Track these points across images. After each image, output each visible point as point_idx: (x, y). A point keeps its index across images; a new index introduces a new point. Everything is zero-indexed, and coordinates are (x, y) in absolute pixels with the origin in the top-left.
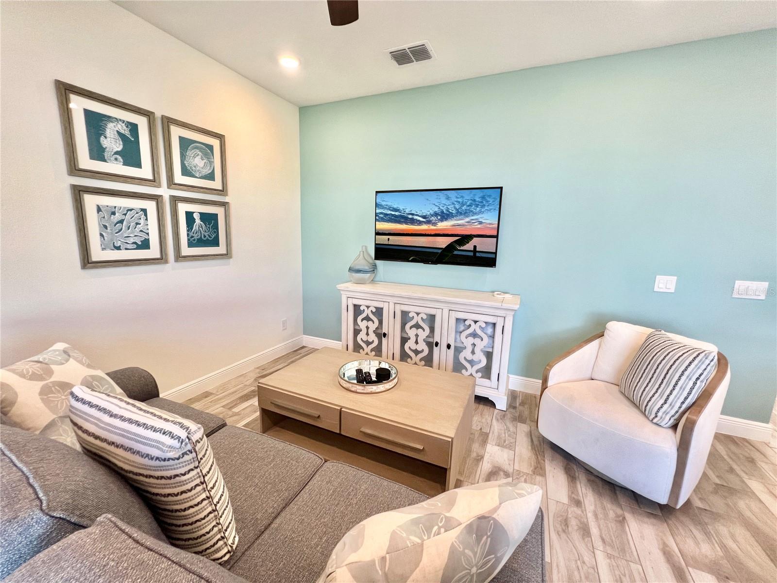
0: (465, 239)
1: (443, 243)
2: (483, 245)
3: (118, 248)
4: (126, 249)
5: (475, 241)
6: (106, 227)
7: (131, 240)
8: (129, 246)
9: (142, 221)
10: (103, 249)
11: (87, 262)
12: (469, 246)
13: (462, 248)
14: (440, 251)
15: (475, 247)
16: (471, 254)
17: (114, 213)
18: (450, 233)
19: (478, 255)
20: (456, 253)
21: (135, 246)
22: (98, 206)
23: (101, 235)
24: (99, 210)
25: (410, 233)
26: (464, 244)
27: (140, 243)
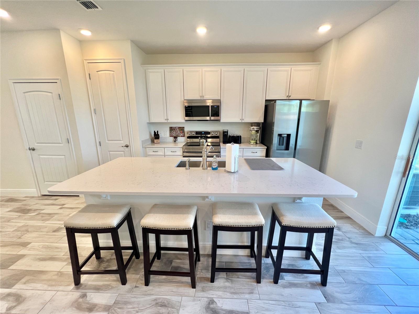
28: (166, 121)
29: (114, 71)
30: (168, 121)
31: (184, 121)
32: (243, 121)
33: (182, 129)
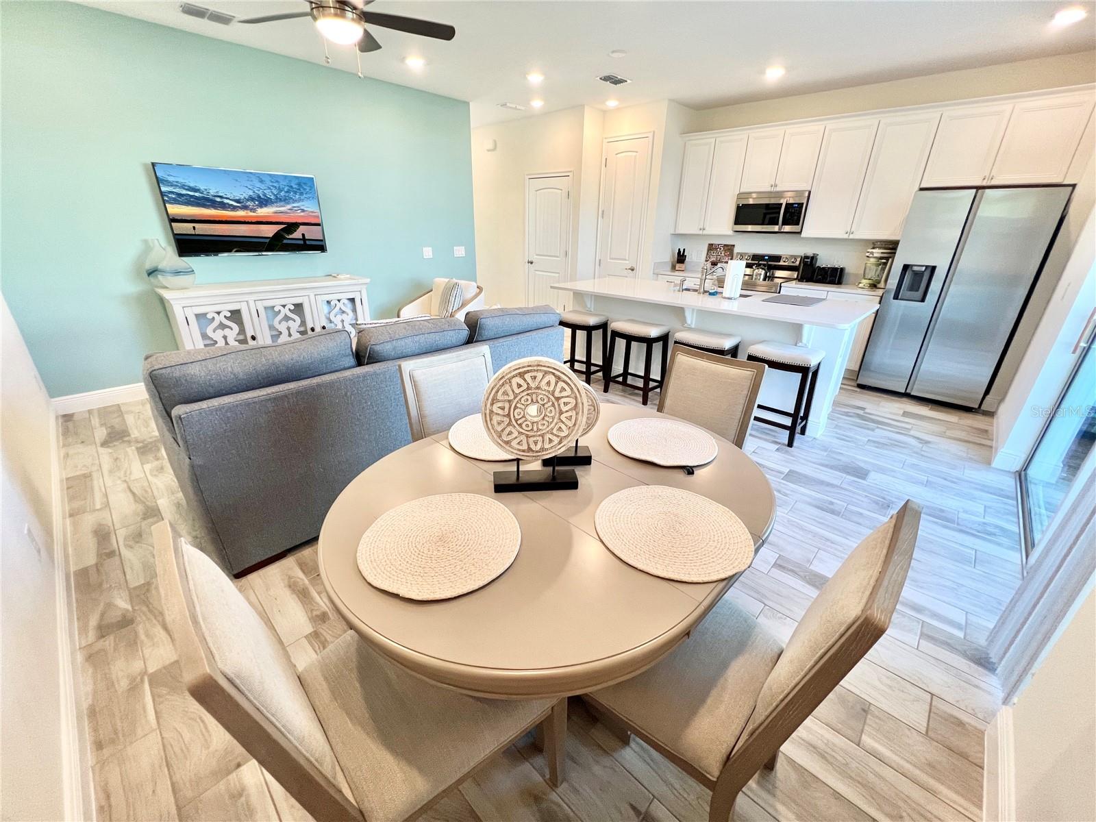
0: (292, 227)
1: (269, 231)
2: (311, 233)
5: (302, 229)
12: (297, 234)
13: (291, 237)
14: (268, 241)
15: (303, 235)
16: (302, 242)
18: (274, 220)
19: (308, 242)
20: (285, 241)
25: (224, 220)
26: (292, 233)
28: (701, 232)
29: (637, 152)
30: (705, 232)
31: (731, 233)
32: (851, 237)
33: (729, 249)
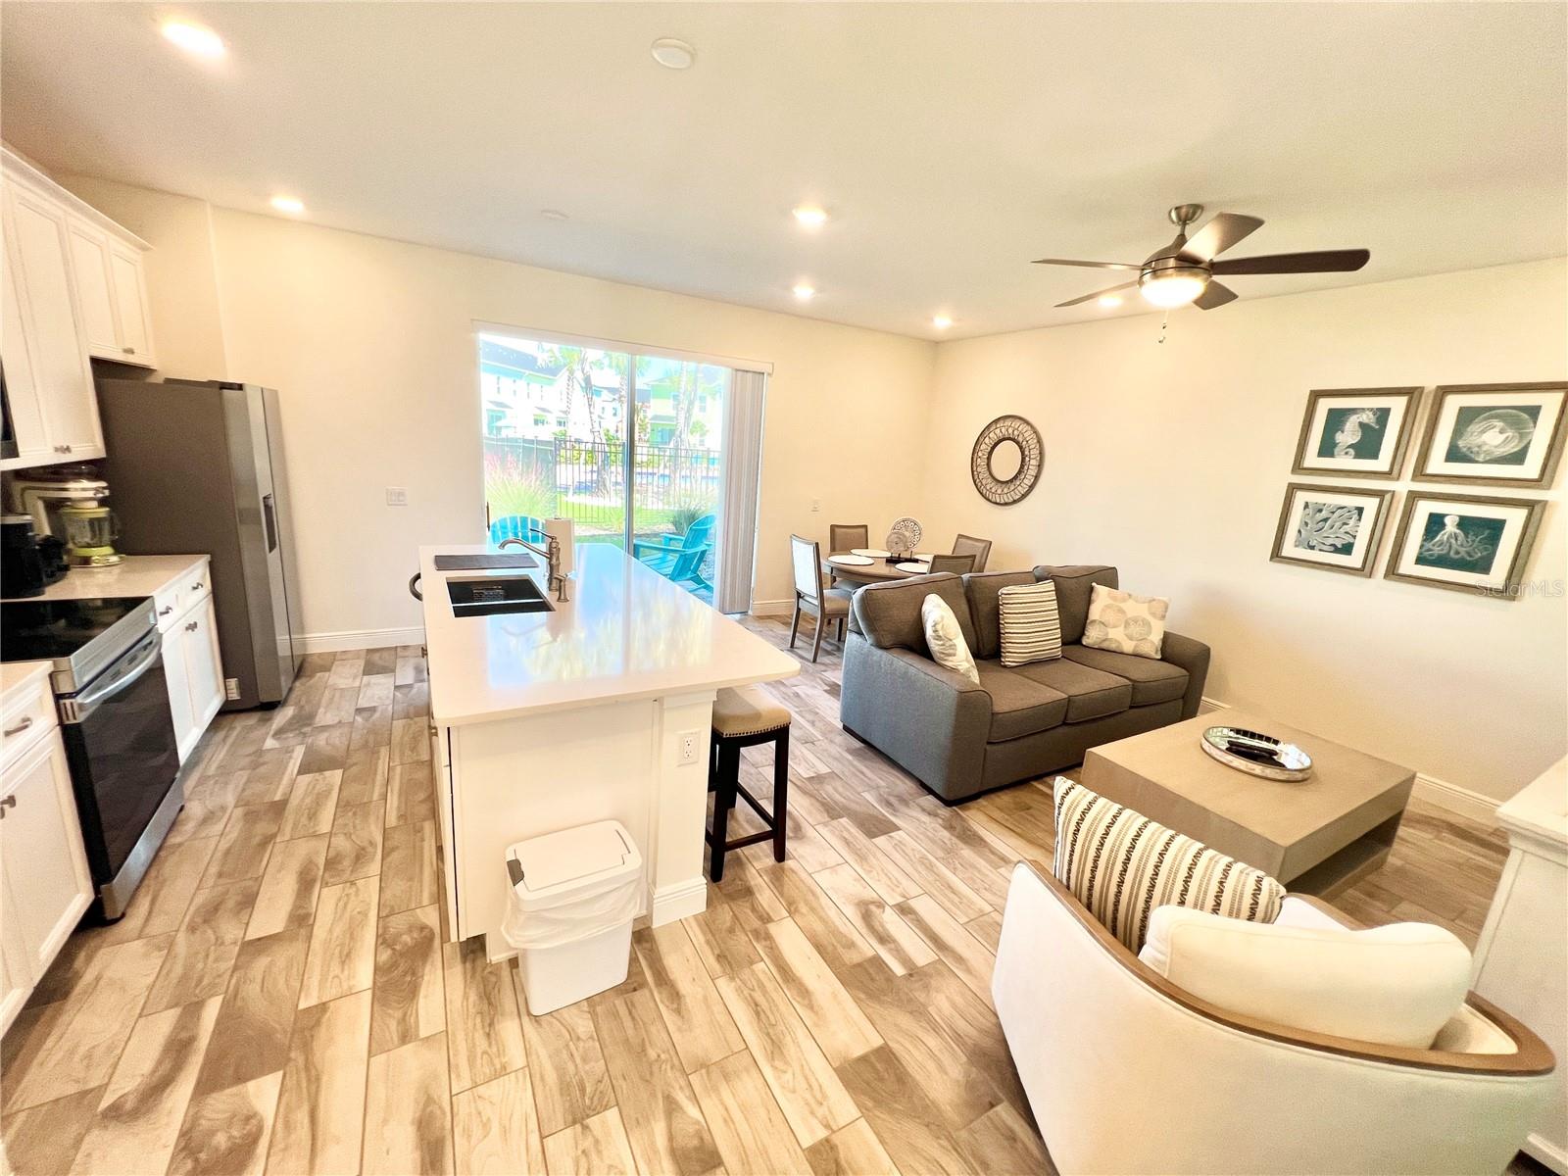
3: (1312, 548)
4: (1321, 550)
6: (1306, 524)
7: (1330, 541)
8: (1325, 548)
9: (1352, 522)
10: (1296, 546)
11: (1276, 554)
17: (1320, 511)
21: (1332, 549)
22: (1307, 503)
23: (1299, 531)
24: (1307, 506)
27: (1339, 546)
